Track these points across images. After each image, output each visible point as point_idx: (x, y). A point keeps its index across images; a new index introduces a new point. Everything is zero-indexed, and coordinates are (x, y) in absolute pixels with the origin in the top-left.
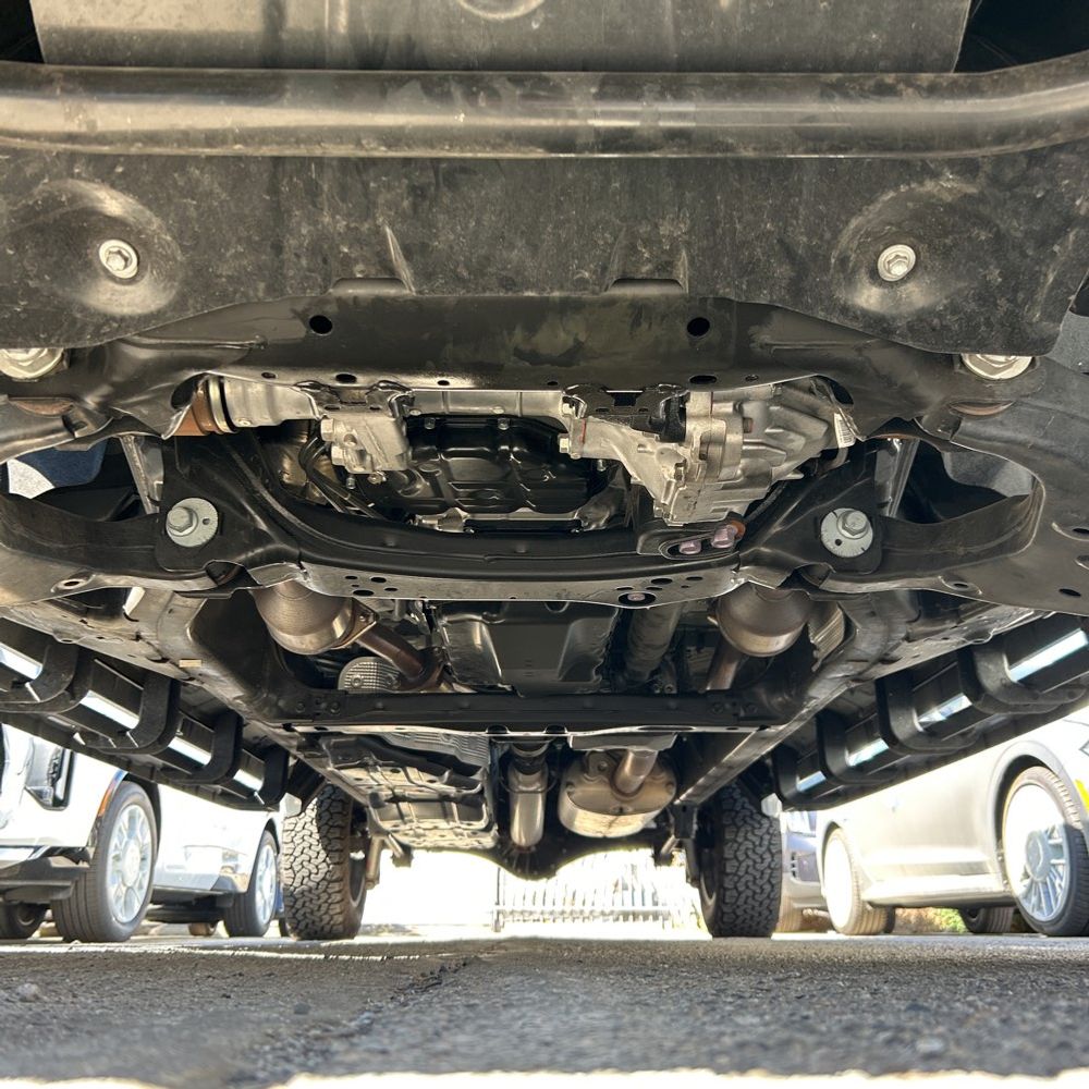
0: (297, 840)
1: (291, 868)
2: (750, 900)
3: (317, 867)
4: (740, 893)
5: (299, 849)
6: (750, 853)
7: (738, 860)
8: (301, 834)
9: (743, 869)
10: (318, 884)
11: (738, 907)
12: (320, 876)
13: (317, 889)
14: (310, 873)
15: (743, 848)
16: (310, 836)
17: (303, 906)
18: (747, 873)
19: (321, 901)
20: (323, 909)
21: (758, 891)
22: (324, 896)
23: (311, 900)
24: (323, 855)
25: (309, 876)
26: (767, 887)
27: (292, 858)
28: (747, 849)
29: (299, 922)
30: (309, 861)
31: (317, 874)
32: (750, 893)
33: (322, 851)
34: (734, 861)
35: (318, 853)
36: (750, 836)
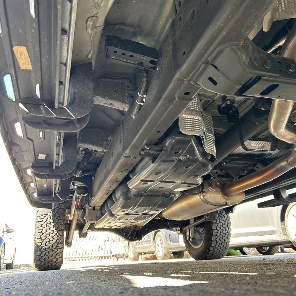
0: (44, 226)
1: (41, 238)
2: (220, 245)
3: (53, 237)
4: (217, 242)
5: (44, 230)
6: (221, 227)
7: (217, 230)
8: (46, 223)
9: (219, 233)
10: (53, 245)
11: (216, 247)
12: (54, 241)
13: (52, 247)
14: (50, 240)
15: (219, 225)
16: (50, 224)
17: (45, 255)
18: (220, 234)
19: (53, 252)
20: (54, 256)
21: (223, 241)
22: (55, 250)
23: (49, 252)
24: (55, 232)
25: (49, 242)
26: (226, 240)
27: (41, 234)
28: (220, 226)
29: (42, 262)
30: (49, 235)
31: (53, 240)
32: (220, 242)
33: (55, 231)
34: (216, 230)
35: (54, 231)
36: (221, 221)
